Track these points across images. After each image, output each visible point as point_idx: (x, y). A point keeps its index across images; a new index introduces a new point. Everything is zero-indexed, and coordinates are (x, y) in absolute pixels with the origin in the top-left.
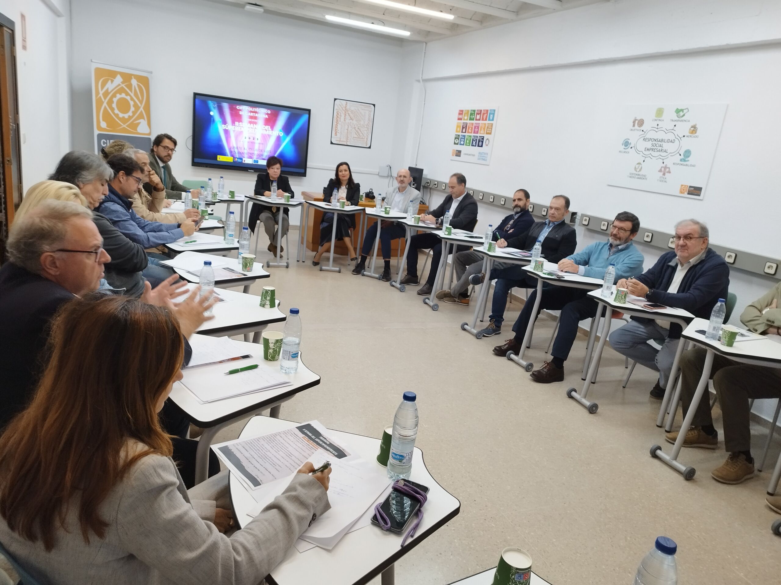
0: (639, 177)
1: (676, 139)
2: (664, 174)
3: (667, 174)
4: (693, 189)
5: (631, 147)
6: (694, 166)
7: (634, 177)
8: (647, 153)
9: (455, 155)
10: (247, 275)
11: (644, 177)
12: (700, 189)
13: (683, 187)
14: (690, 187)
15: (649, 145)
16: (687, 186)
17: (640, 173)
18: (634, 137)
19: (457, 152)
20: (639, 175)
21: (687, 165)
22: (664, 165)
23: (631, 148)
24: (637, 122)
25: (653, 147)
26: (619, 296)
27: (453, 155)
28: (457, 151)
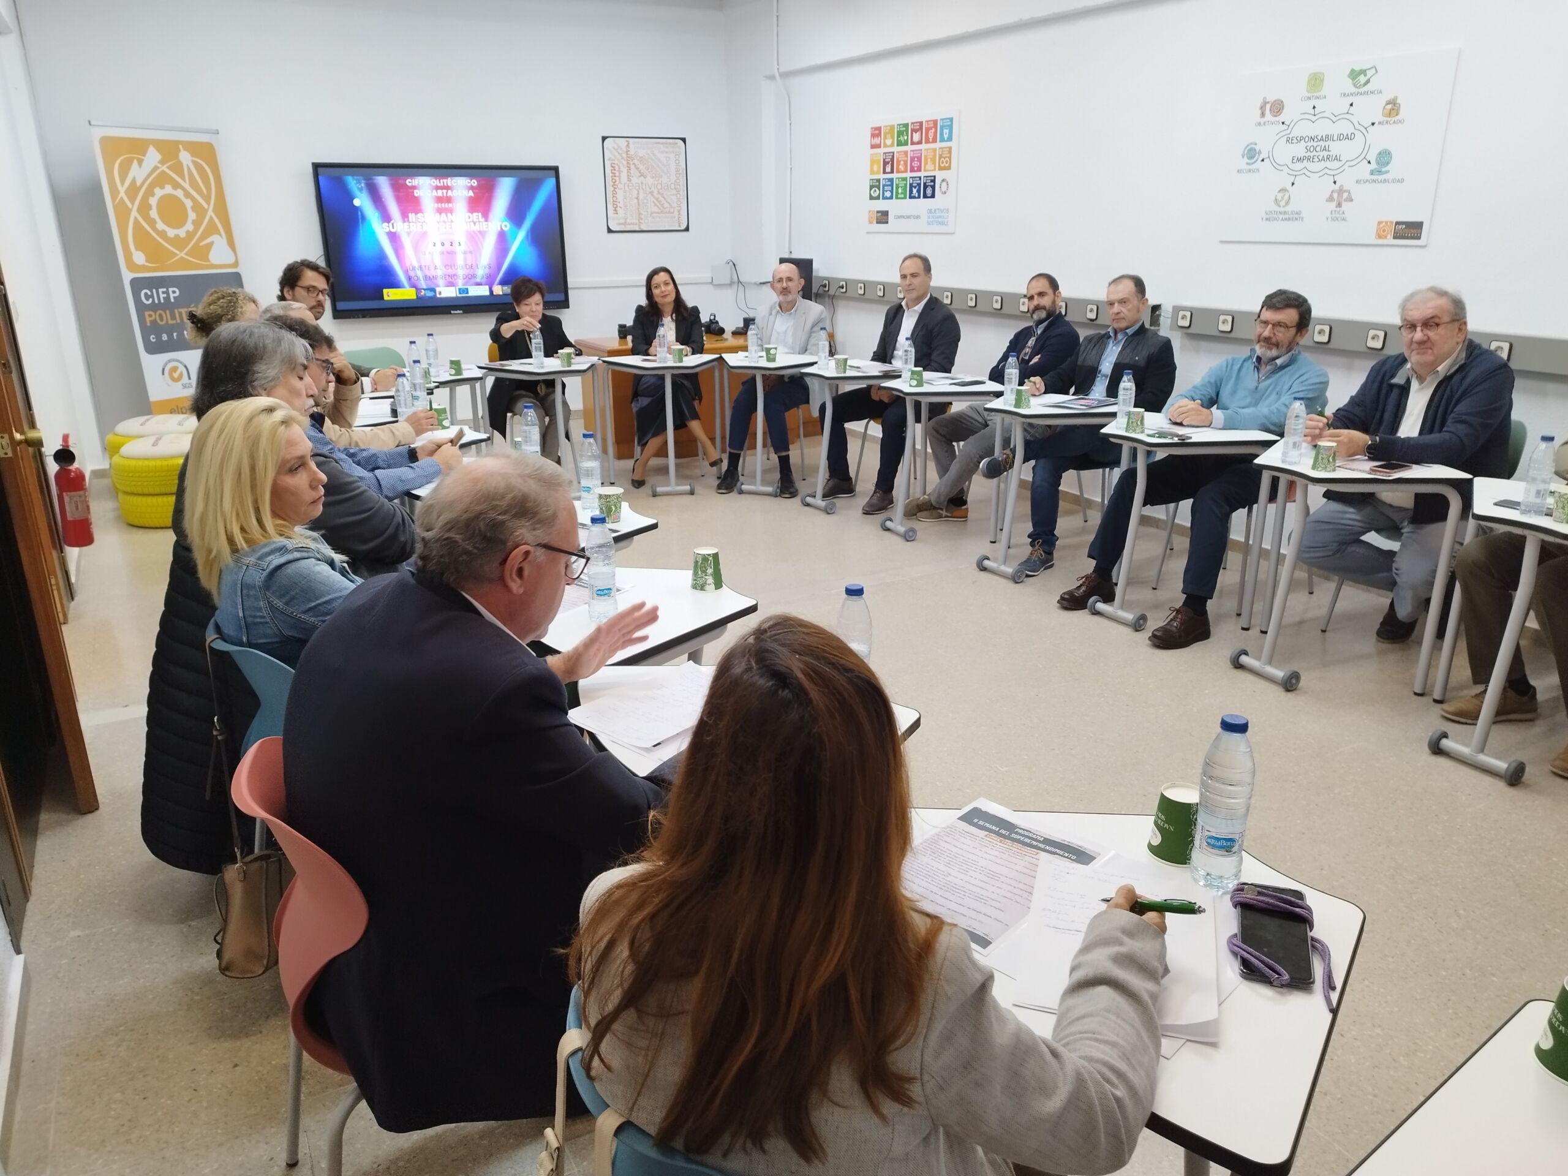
0: (1287, 216)
1: (1356, 132)
2: (1339, 205)
3: (1344, 204)
4: (1404, 226)
5: (1261, 159)
6: (1401, 181)
7: (1275, 219)
8: (1298, 166)
9: (875, 222)
10: (618, 531)
11: (1297, 216)
12: (1419, 226)
13: (1381, 225)
14: (1398, 223)
15: (1300, 150)
16: (1392, 222)
17: (1288, 209)
18: (1266, 137)
19: (880, 214)
20: (1285, 213)
21: (1385, 181)
22: (1337, 187)
23: (1263, 160)
24: (1268, 106)
25: (1309, 154)
26: (1322, 459)
27: (871, 222)
28: (878, 212)
